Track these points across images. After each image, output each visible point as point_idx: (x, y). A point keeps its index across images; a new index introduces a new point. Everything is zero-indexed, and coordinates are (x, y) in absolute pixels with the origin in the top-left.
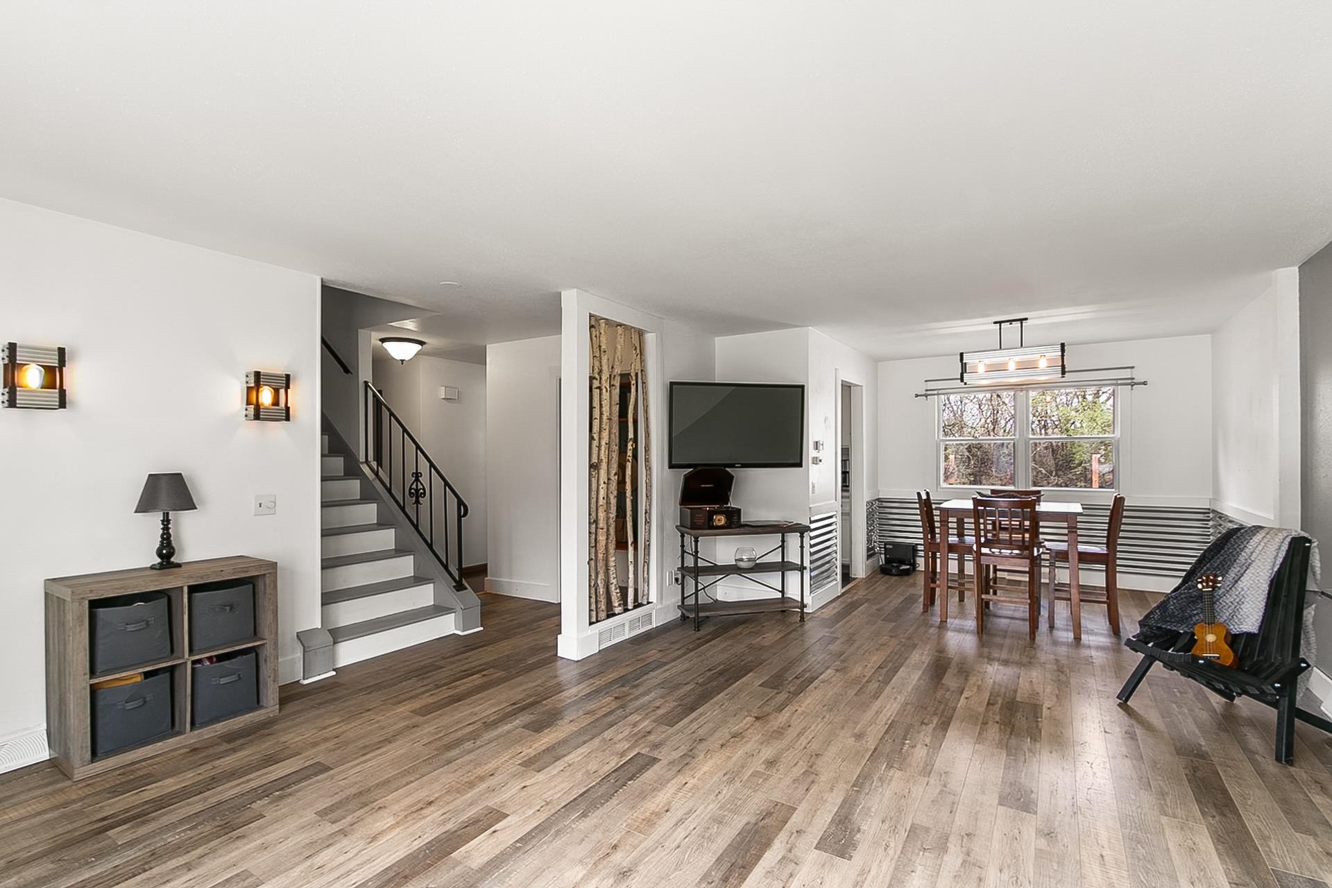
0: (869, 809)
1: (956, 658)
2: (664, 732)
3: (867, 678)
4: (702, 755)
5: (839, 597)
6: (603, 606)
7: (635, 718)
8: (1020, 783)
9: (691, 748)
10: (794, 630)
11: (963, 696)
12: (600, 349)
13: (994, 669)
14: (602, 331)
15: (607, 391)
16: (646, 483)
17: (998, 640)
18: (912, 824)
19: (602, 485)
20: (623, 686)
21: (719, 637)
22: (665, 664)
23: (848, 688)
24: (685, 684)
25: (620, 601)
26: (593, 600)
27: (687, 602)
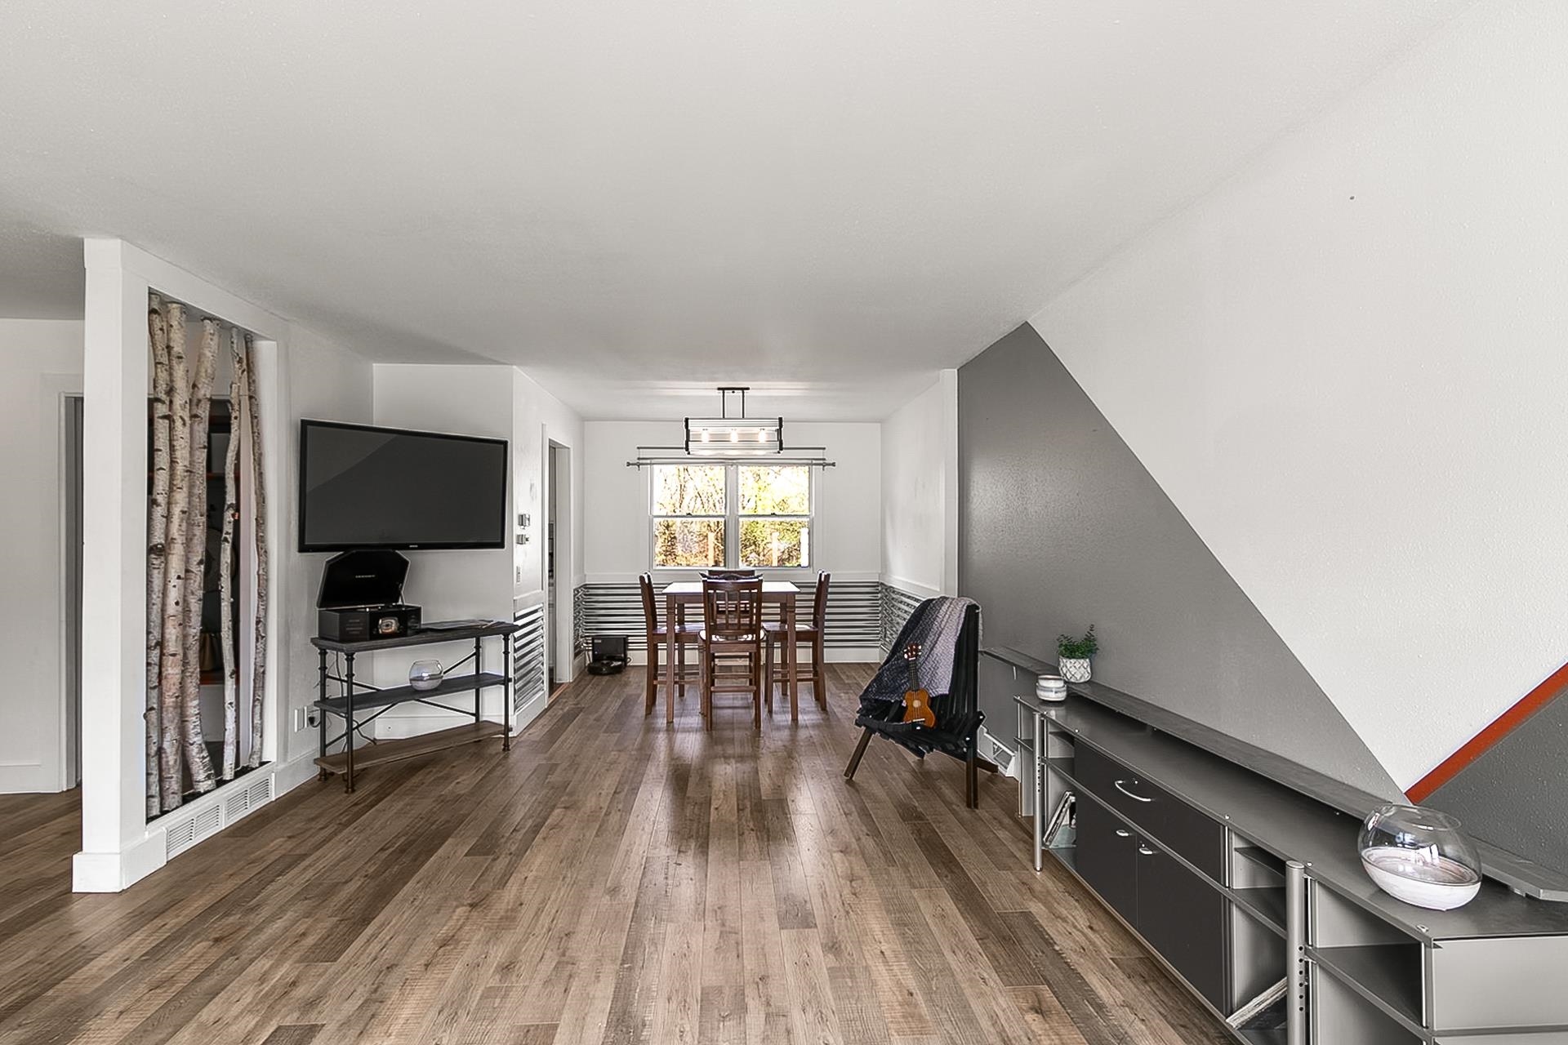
0: (649, 989)
1: (693, 764)
2: (321, 975)
3: (604, 811)
4: (397, 992)
5: (546, 710)
6: (174, 785)
7: (264, 964)
8: (792, 894)
9: (375, 986)
10: (498, 765)
11: (712, 807)
12: (169, 353)
13: (732, 767)
14: (175, 323)
15: (184, 424)
16: (259, 575)
17: (727, 734)
18: (702, 989)
19: (174, 581)
20: (227, 914)
21: (389, 794)
22: (303, 857)
23: (585, 830)
24: (346, 882)
25: (209, 770)
26: (154, 779)
27: (330, 751)
